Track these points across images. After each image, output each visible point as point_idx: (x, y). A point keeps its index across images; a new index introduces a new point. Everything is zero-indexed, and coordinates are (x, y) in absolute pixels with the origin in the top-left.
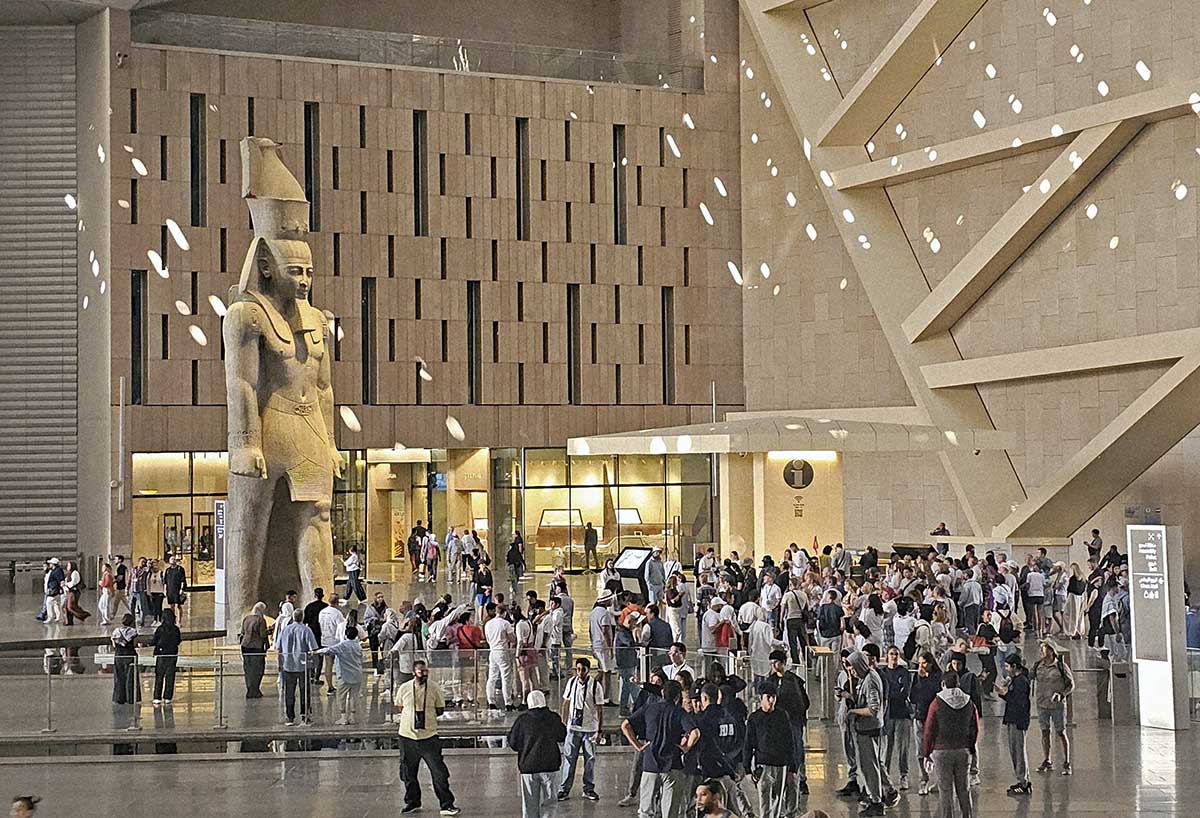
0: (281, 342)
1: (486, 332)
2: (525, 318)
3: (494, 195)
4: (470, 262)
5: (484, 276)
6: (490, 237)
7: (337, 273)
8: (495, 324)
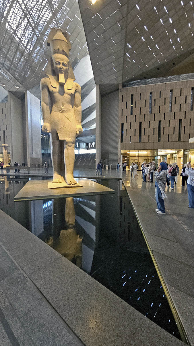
0: (53, 88)
1: (183, 128)
2: (191, 125)
3: (186, 103)
4: (180, 115)
5: (183, 118)
6: (184, 111)
7: (154, 120)
8: (185, 127)
